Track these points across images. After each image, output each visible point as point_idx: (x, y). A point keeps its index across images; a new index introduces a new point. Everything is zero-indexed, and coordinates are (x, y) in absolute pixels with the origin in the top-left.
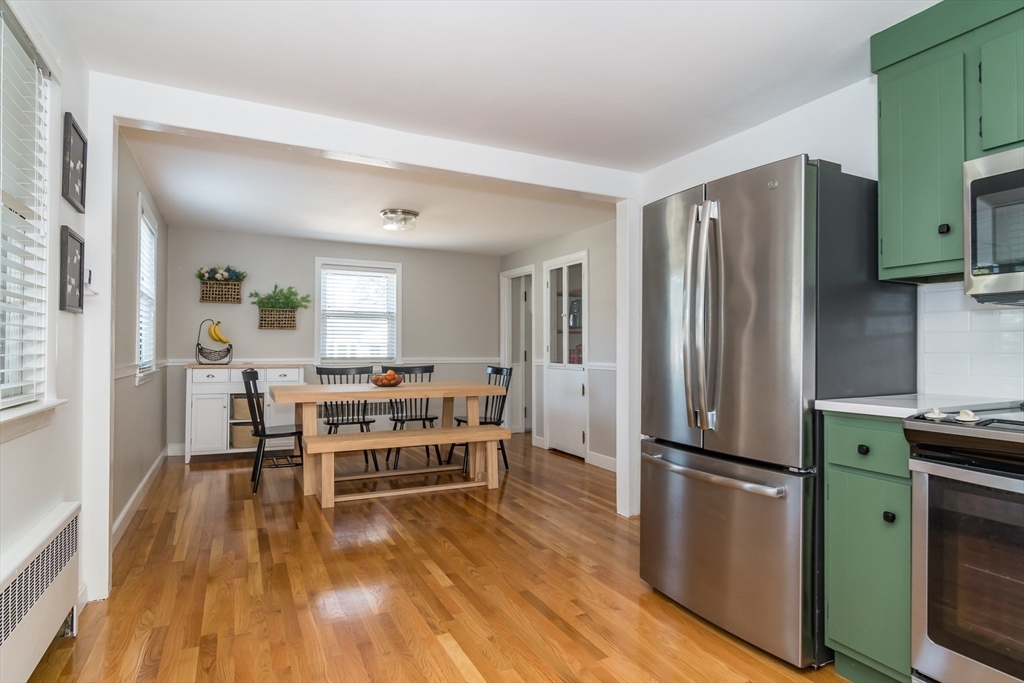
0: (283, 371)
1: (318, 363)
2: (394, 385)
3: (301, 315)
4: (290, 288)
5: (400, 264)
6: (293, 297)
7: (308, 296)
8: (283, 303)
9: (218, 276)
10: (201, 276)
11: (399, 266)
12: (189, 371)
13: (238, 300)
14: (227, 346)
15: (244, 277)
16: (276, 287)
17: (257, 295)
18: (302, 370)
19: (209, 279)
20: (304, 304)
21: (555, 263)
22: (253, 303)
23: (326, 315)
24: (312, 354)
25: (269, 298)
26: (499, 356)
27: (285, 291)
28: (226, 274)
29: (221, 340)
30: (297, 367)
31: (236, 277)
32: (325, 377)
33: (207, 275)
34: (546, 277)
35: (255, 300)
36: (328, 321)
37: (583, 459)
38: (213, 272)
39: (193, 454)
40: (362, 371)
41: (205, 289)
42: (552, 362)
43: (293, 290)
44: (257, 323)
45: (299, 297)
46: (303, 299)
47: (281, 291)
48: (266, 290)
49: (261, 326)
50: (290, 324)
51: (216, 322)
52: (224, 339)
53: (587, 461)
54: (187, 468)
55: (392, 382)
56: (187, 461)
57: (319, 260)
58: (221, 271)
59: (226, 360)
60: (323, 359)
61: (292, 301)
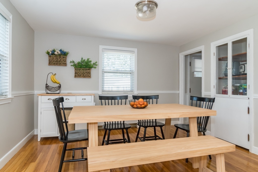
0: (84, 97)
1: (100, 93)
2: (144, 108)
3: (93, 71)
4: (88, 59)
5: (137, 49)
6: (89, 63)
7: (96, 62)
8: (85, 65)
9: (56, 53)
10: (48, 53)
11: (136, 50)
12: (40, 97)
13: (65, 65)
14: (58, 85)
15: (68, 54)
16: (82, 59)
17: (73, 62)
18: (93, 97)
19: (52, 54)
20: (94, 66)
21: (221, 42)
22: (72, 66)
23: (104, 72)
24: (98, 89)
25: (79, 63)
26: (179, 90)
27: (86, 60)
28: (59, 52)
29: (56, 82)
30: (90, 95)
31: (64, 54)
32: (103, 101)
33: (51, 52)
34: (213, 50)
35: (72, 64)
36: (105, 74)
37: (248, 150)
38: (54, 51)
39: (41, 137)
40: (122, 98)
41: (50, 59)
42: (217, 93)
43: (90, 60)
44: (74, 75)
45: (92, 63)
46: (94, 64)
47: (85, 60)
48: (77, 60)
49: (75, 76)
50: (88, 75)
51: (54, 74)
52: (57, 82)
53: (250, 151)
54: (39, 143)
55: (143, 106)
56: (39, 140)
57: (101, 47)
58: (57, 51)
59: (58, 92)
60: (103, 91)
61: (89, 65)
